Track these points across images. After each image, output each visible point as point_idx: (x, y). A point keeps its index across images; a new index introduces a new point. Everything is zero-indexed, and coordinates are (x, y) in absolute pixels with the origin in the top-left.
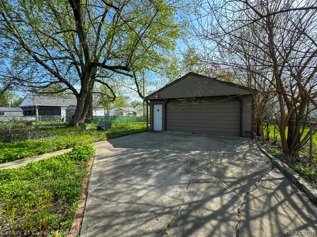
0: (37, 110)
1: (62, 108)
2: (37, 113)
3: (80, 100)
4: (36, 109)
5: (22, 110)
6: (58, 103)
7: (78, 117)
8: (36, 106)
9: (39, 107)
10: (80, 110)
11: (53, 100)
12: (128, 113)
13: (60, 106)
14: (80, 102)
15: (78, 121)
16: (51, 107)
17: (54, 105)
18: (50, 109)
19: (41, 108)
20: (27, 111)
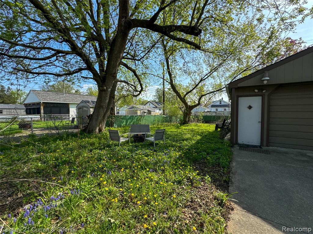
0: (42, 108)
1: (70, 106)
2: (42, 111)
3: (104, 90)
4: (40, 106)
5: (25, 108)
6: (66, 99)
7: (98, 118)
8: (41, 103)
9: (44, 104)
10: (102, 107)
11: (61, 96)
12: (142, 111)
13: (68, 103)
14: (103, 92)
15: (98, 124)
16: (58, 104)
17: (62, 101)
18: (57, 107)
19: (46, 105)
20: (31, 108)
